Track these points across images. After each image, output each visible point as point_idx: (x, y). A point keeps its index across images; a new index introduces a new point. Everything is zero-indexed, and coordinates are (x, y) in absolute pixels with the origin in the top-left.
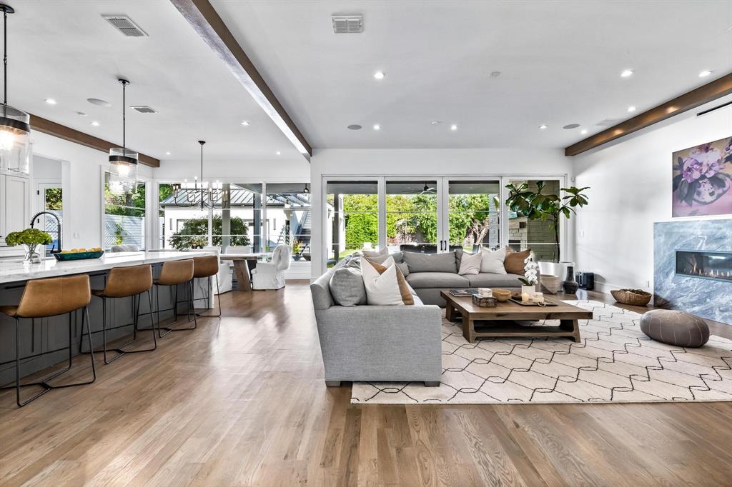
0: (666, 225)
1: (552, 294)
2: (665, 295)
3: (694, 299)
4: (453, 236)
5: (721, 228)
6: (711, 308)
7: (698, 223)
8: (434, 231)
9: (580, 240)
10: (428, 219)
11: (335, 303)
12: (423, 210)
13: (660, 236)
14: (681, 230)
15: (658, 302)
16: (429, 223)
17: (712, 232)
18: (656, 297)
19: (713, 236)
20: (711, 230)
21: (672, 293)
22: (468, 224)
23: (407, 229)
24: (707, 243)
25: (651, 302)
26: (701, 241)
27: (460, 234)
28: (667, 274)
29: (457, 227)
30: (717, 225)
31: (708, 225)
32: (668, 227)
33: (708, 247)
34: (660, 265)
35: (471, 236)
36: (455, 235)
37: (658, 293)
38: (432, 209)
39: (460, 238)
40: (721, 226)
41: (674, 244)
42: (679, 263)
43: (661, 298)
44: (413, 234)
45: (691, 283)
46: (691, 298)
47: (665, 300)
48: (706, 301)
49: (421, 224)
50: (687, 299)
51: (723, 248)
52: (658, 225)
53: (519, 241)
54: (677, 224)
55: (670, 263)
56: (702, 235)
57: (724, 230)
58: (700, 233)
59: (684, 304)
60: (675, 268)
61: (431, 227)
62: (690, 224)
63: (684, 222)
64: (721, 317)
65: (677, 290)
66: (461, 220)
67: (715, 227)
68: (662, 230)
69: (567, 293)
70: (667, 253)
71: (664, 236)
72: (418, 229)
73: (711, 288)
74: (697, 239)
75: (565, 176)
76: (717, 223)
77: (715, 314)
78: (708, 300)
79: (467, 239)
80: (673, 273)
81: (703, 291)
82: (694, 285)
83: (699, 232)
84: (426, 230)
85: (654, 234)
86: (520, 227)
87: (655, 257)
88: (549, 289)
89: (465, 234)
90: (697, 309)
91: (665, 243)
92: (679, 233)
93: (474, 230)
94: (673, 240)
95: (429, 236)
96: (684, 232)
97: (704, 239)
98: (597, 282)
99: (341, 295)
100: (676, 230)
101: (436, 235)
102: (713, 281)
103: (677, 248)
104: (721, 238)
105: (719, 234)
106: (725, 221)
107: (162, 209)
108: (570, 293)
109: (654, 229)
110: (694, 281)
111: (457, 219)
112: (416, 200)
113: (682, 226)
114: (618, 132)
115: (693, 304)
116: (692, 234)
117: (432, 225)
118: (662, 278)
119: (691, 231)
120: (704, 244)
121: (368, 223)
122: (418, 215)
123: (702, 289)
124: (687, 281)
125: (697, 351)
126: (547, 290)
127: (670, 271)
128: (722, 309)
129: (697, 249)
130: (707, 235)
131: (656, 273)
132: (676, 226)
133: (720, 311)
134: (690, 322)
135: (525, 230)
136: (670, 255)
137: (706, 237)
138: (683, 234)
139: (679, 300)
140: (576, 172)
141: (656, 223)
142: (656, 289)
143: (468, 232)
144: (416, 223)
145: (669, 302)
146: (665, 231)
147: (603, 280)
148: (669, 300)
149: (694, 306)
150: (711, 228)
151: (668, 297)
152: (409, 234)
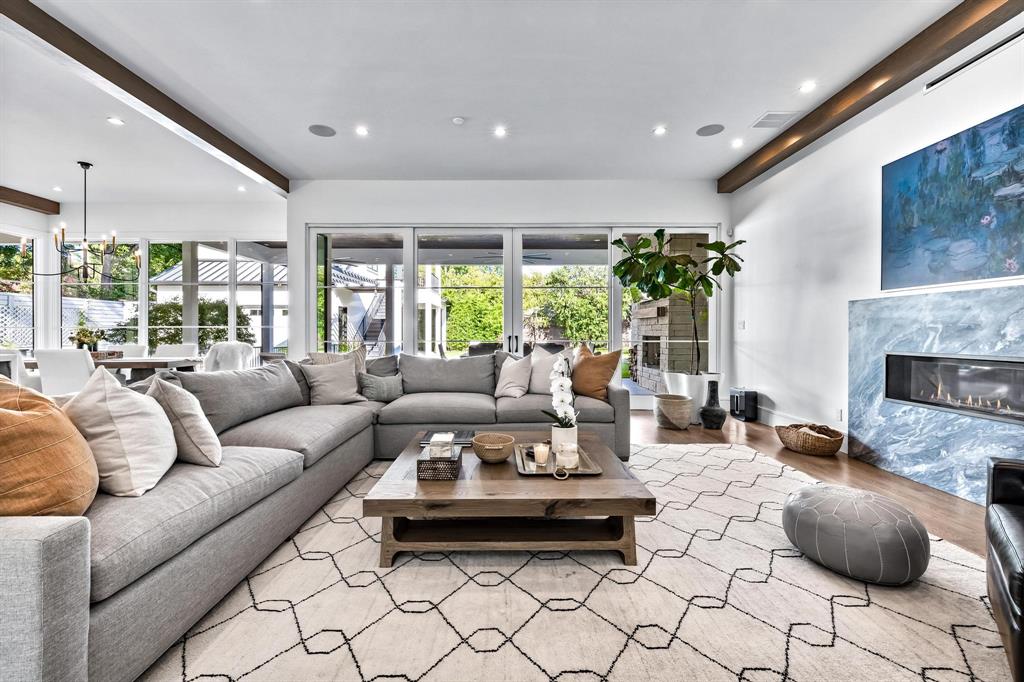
0: (869, 304)
1: (678, 429)
2: (866, 438)
3: (917, 450)
4: (601, 330)
5: (969, 308)
6: (950, 470)
7: (924, 300)
9: (741, 335)
10: (565, 307)
12: (558, 293)
13: (858, 325)
14: (896, 315)
15: (856, 450)
16: (568, 313)
17: (952, 317)
18: (852, 440)
19: (955, 324)
20: (950, 313)
21: (878, 434)
23: (539, 321)
24: (942, 339)
25: (844, 449)
26: (932, 334)
28: (871, 398)
30: (961, 302)
31: (944, 302)
32: (873, 308)
33: (944, 346)
34: (859, 380)
36: (605, 330)
37: (855, 433)
38: (570, 292)
40: (969, 302)
41: (883, 341)
42: (891, 377)
43: (861, 443)
44: (546, 329)
45: (912, 417)
46: (912, 446)
47: (866, 447)
48: (939, 453)
49: (557, 315)
50: (903, 448)
51: (973, 349)
52: (856, 305)
53: (658, 338)
54: (888, 303)
55: (876, 377)
56: (932, 322)
57: (975, 311)
58: (931, 318)
59: (900, 457)
60: (883, 386)
61: (571, 318)
62: (911, 302)
63: (900, 298)
64: (968, 489)
65: (887, 429)
67: (957, 306)
68: (865, 313)
69: (706, 427)
70: (872, 358)
71: (866, 326)
72: (553, 321)
73: (949, 429)
74: (924, 331)
75: (717, 227)
76: (961, 297)
77: (956, 481)
78: (943, 453)
80: (881, 395)
81: (934, 433)
82: (917, 421)
83: (927, 317)
84: (564, 323)
85: (850, 323)
86: (658, 315)
87: (850, 366)
88: (674, 422)
90: (922, 468)
91: (867, 338)
92: (891, 319)
94: (882, 332)
96: (901, 318)
97: (935, 330)
98: (763, 408)
100: (885, 314)
101: (577, 331)
102: (953, 416)
103: (890, 348)
104: (969, 328)
105: (965, 320)
106: (978, 292)
107: (152, 290)
108: (711, 428)
109: (850, 312)
110: (917, 413)
113: (898, 307)
114: (794, 140)
115: (915, 459)
116: (915, 321)
117: (573, 316)
118: (861, 405)
119: (913, 314)
120: (937, 341)
121: (480, 313)
122: (553, 301)
123: (933, 429)
124: (905, 412)
125: (898, 602)
126: (672, 424)
127: (876, 392)
128: (969, 472)
129: (922, 352)
130: (943, 323)
131: (852, 395)
132: (887, 307)
133: (967, 476)
134: (884, 524)
135: (666, 320)
136: (876, 362)
137: (940, 327)
138: (900, 322)
139: (890, 448)
140: (735, 220)
141: (853, 303)
142: (851, 425)
144: (550, 313)
145: (873, 451)
146: (867, 317)
147: (772, 404)
148: (873, 447)
149: (917, 463)
150: (949, 308)
151: (873, 442)
152: (540, 328)
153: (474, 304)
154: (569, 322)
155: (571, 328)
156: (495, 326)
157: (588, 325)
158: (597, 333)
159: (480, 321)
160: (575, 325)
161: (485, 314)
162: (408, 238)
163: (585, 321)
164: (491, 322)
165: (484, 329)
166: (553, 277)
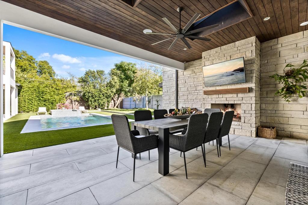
10: (89, 92)
16: (90, 95)
22: (112, 96)
23: (74, 98)
27: (108, 102)
29: (106, 98)
36: (105, 102)
44: (78, 101)
66: (109, 94)
72: (82, 98)
84: (88, 99)
95: (90, 103)
101: (94, 102)
111: (106, 93)
112: (81, 80)
117: (92, 96)
152: (75, 101)
153: (38, 88)
154: (90, 98)
155: (91, 101)
156: (51, 100)
157: (98, 100)
158: (102, 103)
159: (42, 97)
160: (93, 100)
161: (46, 94)
163: (97, 98)
164: (49, 98)
165: (45, 101)
166: (82, 79)
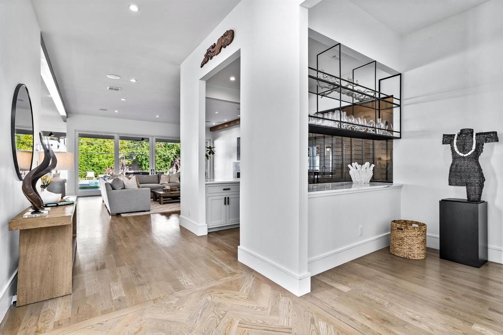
4: (161, 167)
8: (147, 164)
10: (142, 155)
11: (113, 189)
12: (138, 148)
13: (234, 167)
16: (144, 158)
22: (172, 159)
23: (125, 162)
27: (166, 166)
29: (164, 161)
35: (174, 167)
36: (162, 166)
38: (145, 147)
39: (166, 169)
44: (130, 166)
49: (137, 158)
61: (145, 160)
66: (167, 156)
72: (134, 162)
75: (210, 140)
79: (171, 169)
84: (141, 162)
89: (170, 165)
93: (176, 163)
95: (144, 167)
99: (115, 186)
101: (148, 167)
111: (164, 156)
113: (238, 164)
114: (226, 126)
117: (146, 159)
121: (91, 157)
122: (134, 151)
140: (214, 139)
141: (233, 162)
143: (172, 165)
144: (132, 158)
146: (235, 165)
152: (126, 165)
156: (100, 164)
159: (90, 161)
161: (94, 157)
162: (116, 137)
164: (98, 161)
165: (93, 166)
